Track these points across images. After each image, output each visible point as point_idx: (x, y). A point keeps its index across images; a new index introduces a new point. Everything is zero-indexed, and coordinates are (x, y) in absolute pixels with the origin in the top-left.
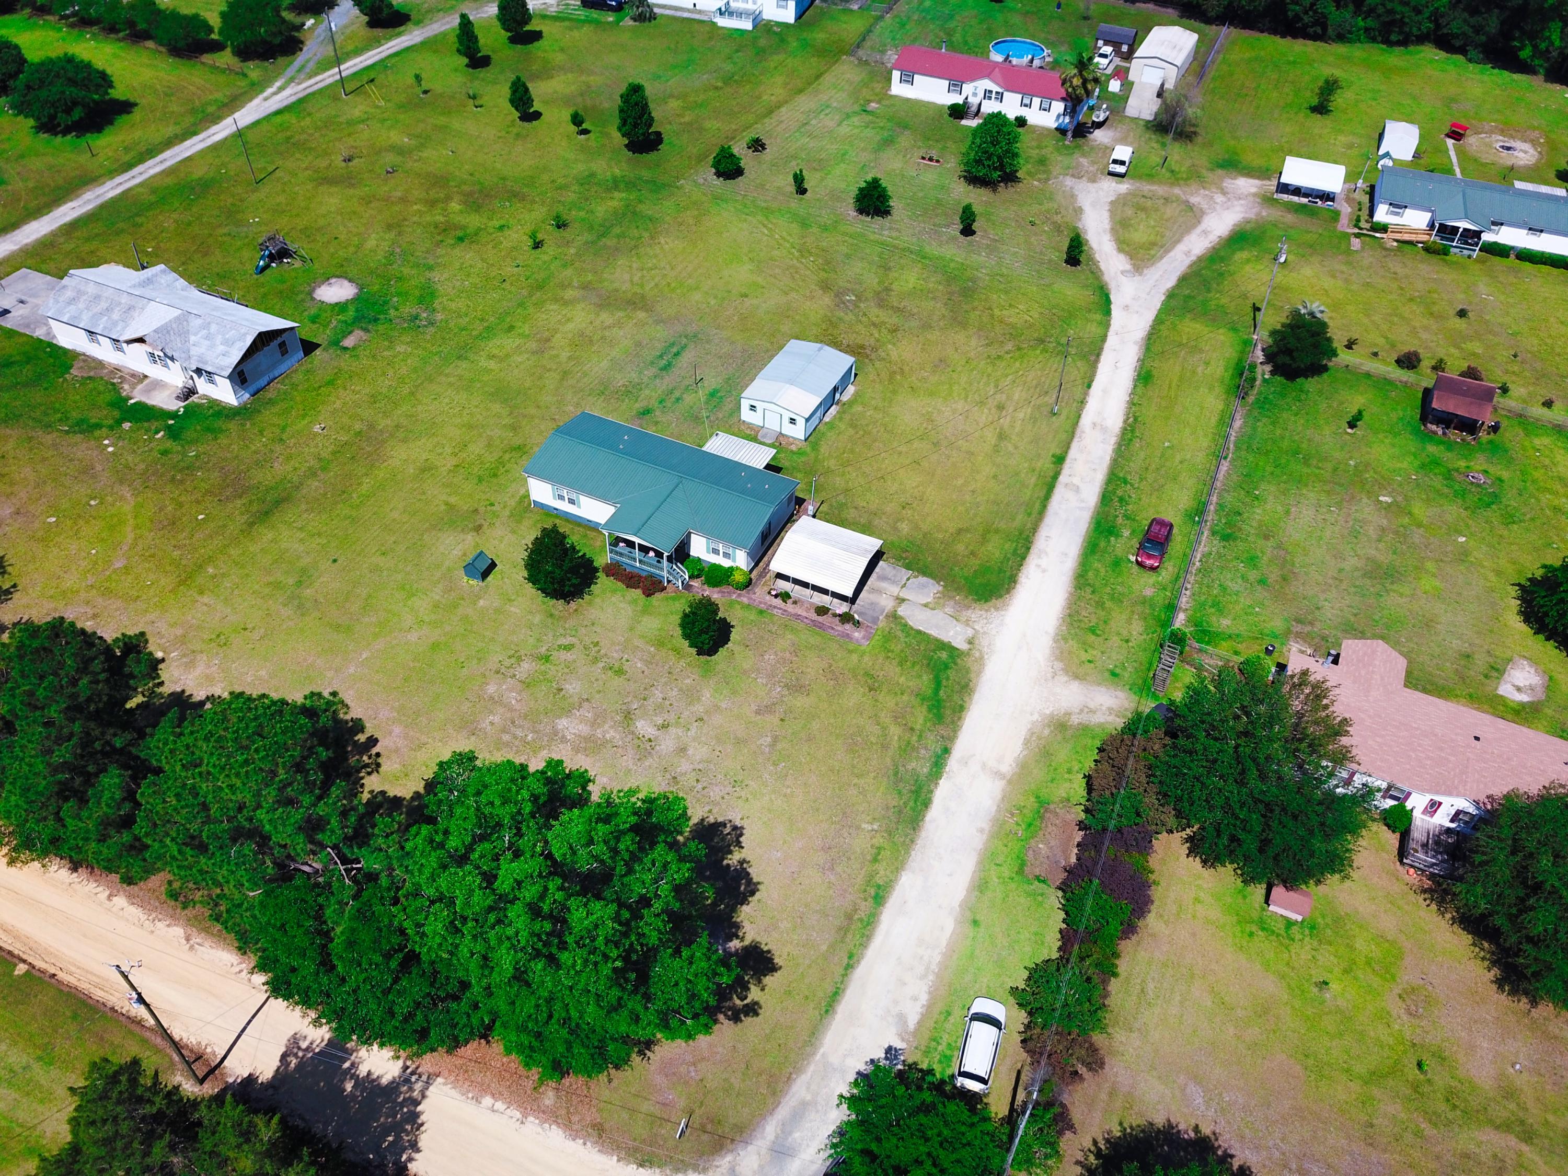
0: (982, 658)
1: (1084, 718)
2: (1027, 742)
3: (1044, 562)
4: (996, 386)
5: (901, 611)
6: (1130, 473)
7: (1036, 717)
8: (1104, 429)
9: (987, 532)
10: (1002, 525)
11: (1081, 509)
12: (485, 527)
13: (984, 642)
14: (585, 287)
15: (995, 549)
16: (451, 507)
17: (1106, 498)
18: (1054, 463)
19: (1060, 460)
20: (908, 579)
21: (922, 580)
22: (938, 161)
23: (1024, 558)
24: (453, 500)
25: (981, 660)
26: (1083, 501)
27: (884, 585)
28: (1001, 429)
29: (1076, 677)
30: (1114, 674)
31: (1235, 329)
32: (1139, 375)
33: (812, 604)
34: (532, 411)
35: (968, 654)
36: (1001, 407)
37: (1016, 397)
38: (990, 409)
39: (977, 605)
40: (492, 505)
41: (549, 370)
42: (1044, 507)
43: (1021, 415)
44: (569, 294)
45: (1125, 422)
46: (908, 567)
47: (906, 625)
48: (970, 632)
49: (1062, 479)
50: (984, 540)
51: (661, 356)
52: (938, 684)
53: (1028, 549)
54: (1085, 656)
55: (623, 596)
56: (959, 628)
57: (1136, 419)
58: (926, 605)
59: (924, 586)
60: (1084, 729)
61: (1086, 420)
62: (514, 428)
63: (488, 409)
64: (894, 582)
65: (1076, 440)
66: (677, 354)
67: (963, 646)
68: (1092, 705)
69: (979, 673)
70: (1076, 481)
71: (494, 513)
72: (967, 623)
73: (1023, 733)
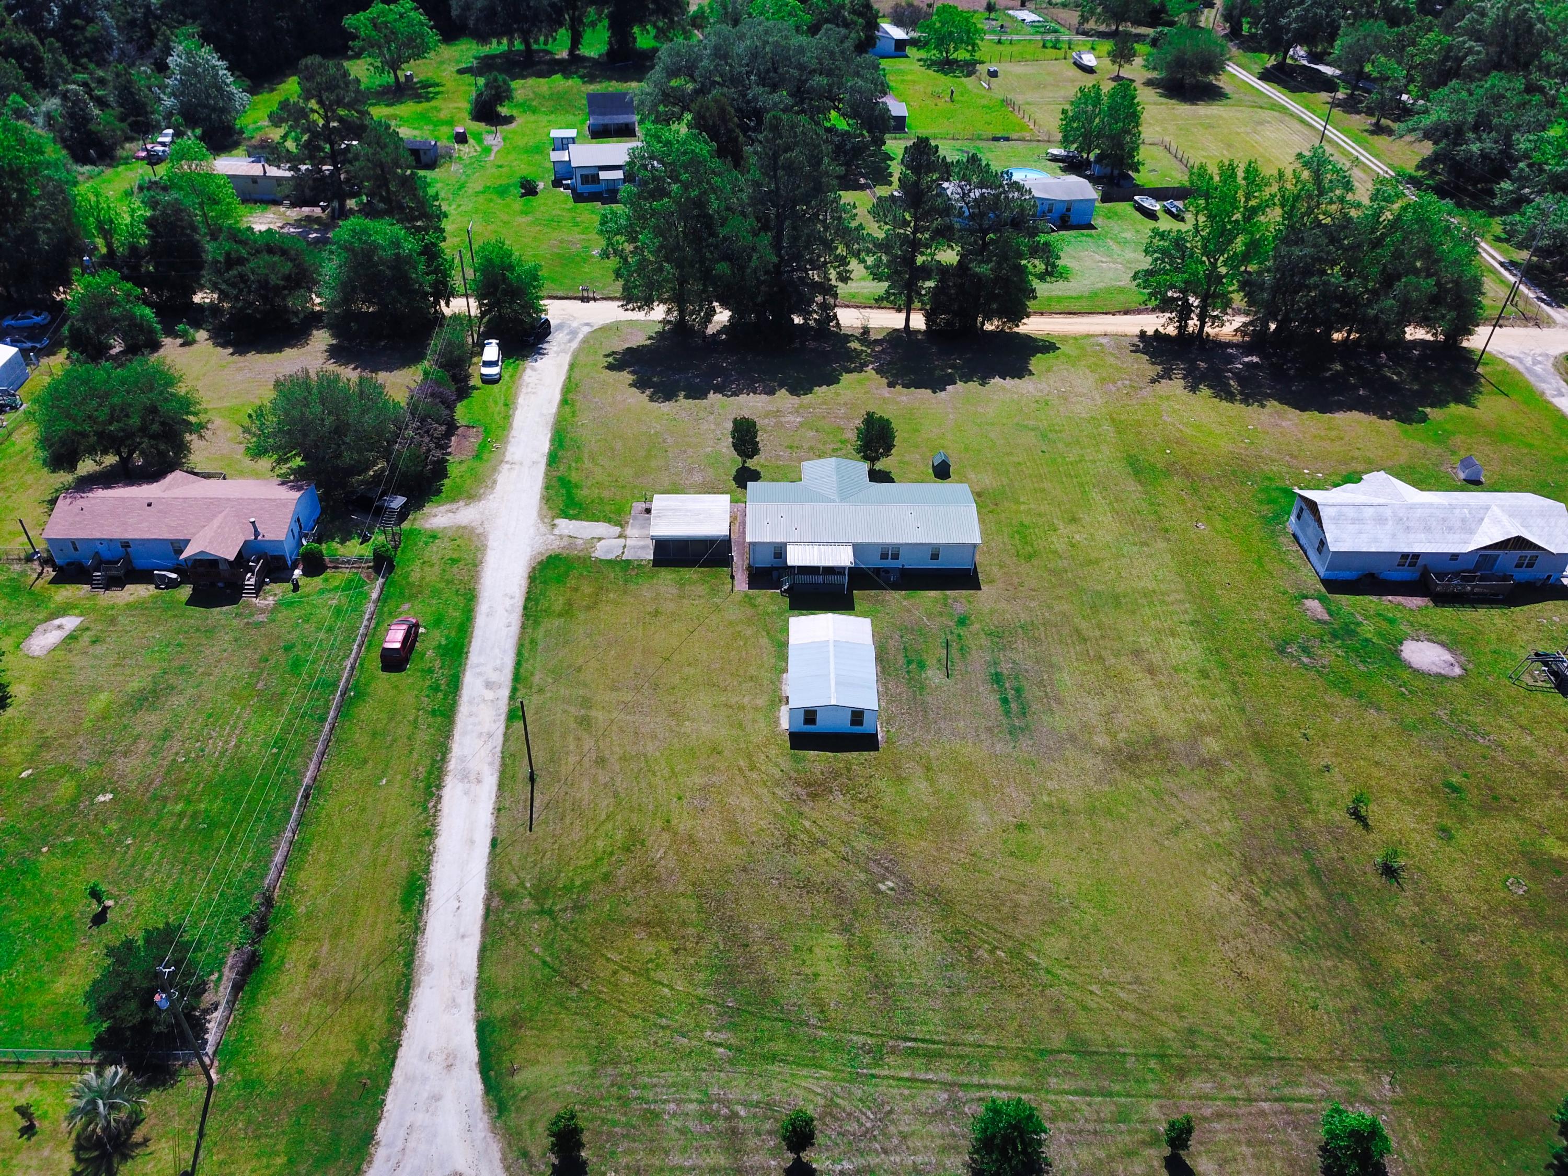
0: (542, 519)
1: (455, 506)
3: (508, 602)
5: (618, 529)
6: (429, 726)
7: (491, 497)
8: (465, 777)
9: (567, 612)
10: (557, 622)
11: (478, 666)
13: (543, 529)
15: (556, 599)
17: (455, 685)
20: (622, 552)
21: (611, 556)
23: (528, 599)
25: (542, 517)
26: (480, 674)
27: (642, 543)
28: (590, 733)
29: (465, 528)
30: (434, 537)
31: (249, 1084)
32: (424, 894)
35: (553, 518)
36: (601, 761)
37: (586, 784)
38: (612, 753)
39: (558, 551)
42: (519, 654)
45: (440, 797)
46: (628, 562)
47: (609, 522)
48: (556, 531)
49: (505, 693)
50: (569, 603)
52: (570, 496)
53: (525, 608)
54: (458, 542)
56: (566, 532)
57: (425, 809)
58: (600, 539)
59: (608, 552)
60: (454, 500)
61: (491, 781)
64: (634, 547)
65: (499, 749)
67: (557, 521)
68: (450, 515)
69: (541, 509)
70: (489, 695)
72: (561, 537)
73: (498, 487)
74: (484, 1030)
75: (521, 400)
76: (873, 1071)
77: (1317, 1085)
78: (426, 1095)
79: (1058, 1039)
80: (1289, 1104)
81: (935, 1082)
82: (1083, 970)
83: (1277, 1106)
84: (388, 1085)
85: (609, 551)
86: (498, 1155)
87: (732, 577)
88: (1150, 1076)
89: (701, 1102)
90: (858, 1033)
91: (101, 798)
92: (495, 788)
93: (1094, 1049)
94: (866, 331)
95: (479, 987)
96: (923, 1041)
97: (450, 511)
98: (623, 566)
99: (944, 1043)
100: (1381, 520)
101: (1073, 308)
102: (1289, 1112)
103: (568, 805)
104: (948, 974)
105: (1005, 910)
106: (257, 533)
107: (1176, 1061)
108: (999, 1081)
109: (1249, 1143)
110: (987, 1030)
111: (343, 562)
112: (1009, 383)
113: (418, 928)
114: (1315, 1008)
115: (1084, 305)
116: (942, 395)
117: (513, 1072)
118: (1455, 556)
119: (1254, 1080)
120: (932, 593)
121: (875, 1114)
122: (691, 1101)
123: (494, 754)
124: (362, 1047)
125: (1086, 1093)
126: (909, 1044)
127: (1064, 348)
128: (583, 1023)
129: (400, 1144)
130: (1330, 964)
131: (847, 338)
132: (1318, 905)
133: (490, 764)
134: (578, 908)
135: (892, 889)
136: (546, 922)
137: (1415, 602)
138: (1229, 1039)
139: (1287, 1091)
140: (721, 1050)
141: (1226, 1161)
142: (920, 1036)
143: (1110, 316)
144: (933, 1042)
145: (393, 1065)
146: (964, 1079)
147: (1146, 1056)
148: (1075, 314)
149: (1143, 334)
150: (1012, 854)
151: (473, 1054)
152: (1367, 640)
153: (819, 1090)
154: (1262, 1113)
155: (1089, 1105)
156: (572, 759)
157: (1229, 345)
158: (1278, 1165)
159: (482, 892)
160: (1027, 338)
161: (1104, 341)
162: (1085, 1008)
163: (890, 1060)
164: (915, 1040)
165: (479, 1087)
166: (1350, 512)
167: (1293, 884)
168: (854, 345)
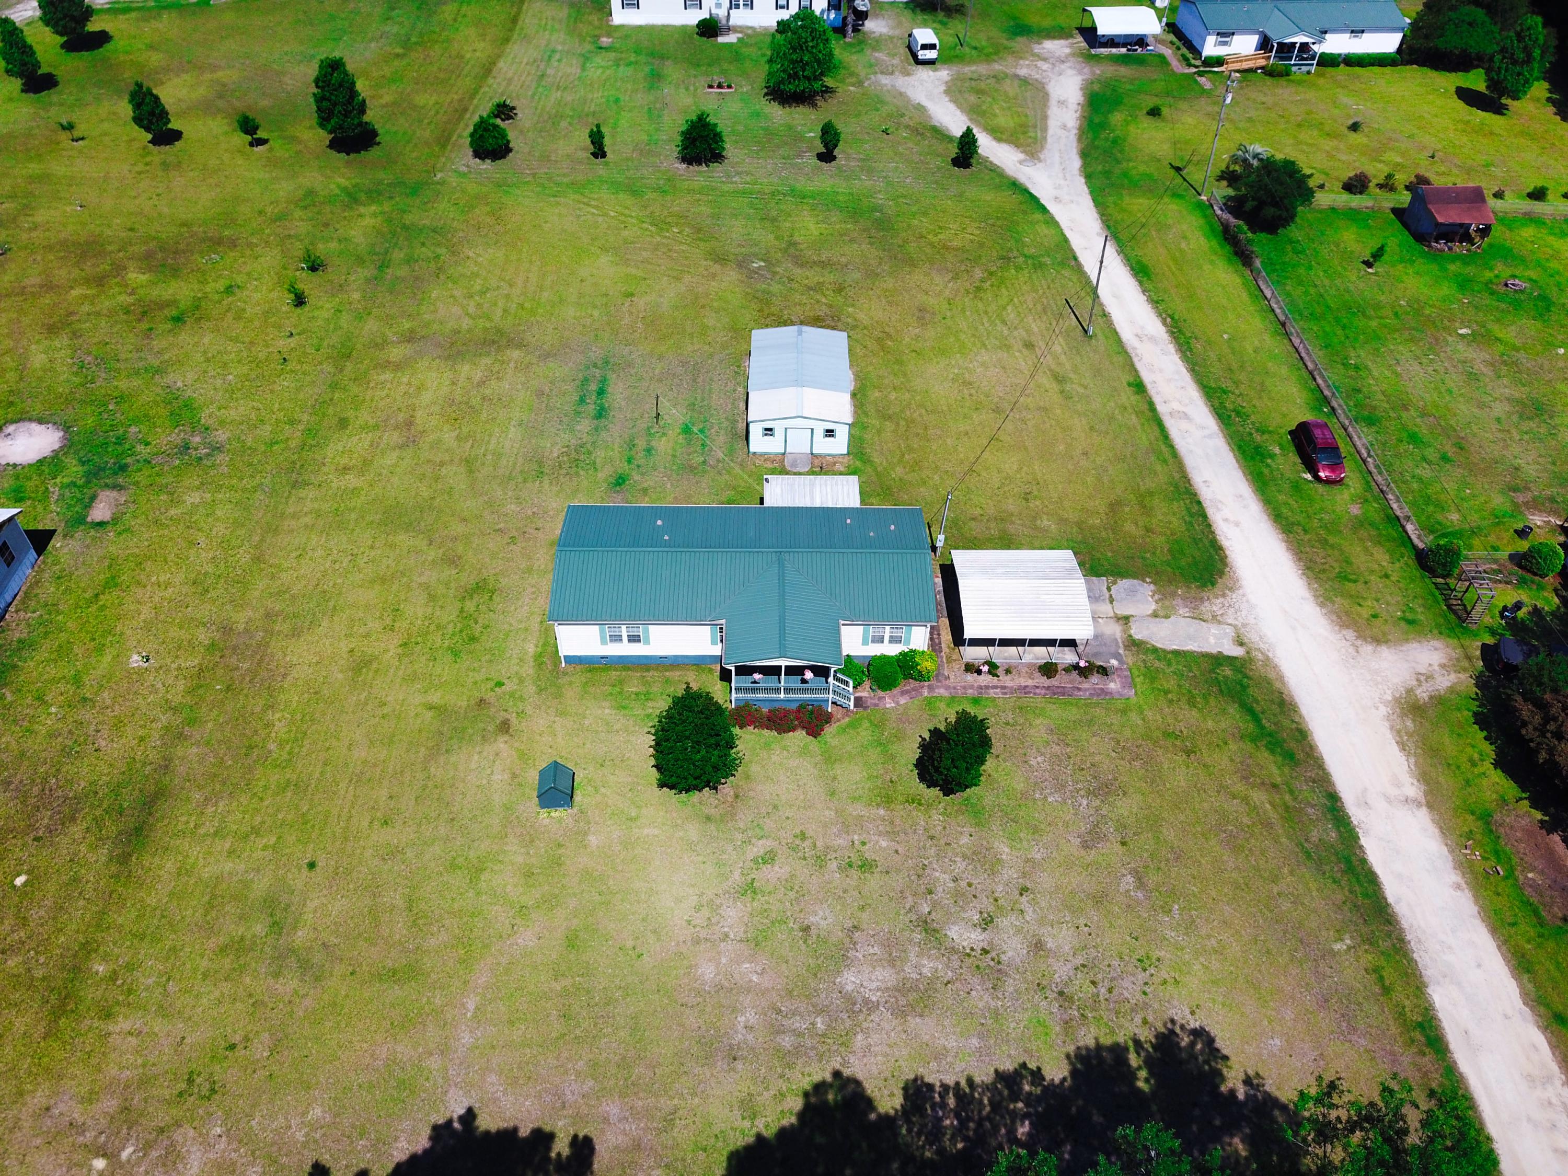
0: (1268, 658)
1: (1429, 689)
2: (1402, 746)
4: (1004, 322)
5: (1136, 634)
6: (1219, 380)
7: (1383, 709)
8: (1153, 339)
9: (1142, 499)
10: (1150, 484)
11: (1209, 437)
12: (514, 720)
13: (1252, 637)
14: (410, 338)
15: (1167, 517)
16: (441, 711)
17: (1222, 416)
18: (1137, 393)
19: (1139, 387)
20: (1109, 589)
21: (1124, 583)
22: (729, 87)
23: (1205, 516)
24: (435, 698)
25: (1270, 662)
26: (1202, 427)
28: (1051, 370)
29: (1378, 641)
30: (1409, 622)
31: (1177, 195)
32: (1133, 270)
33: (1029, 665)
34: (459, 528)
35: (1250, 659)
36: (1029, 345)
37: (1035, 328)
38: (1020, 351)
39: (1208, 594)
40: (500, 684)
41: (442, 464)
42: (1171, 446)
43: (1057, 348)
44: (396, 353)
45: (1164, 323)
47: (1155, 650)
48: (1229, 631)
49: (1161, 408)
50: (1146, 509)
51: (582, 400)
52: (1248, 710)
53: (1199, 503)
54: (1364, 612)
55: (784, 748)
56: (1214, 629)
57: (1172, 317)
58: (1155, 615)
60: (1440, 702)
61: (1126, 333)
62: (453, 561)
63: (392, 546)
64: (1097, 599)
65: (1135, 360)
66: (601, 392)
67: (1238, 651)
68: (1422, 669)
70: (1176, 406)
71: (512, 695)
72: (1216, 620)
73: (1388, 736)
74: (1043, 209)
85: (1132, 592)
89: (890, 181)
90: (787, 202)
92: (1118, 330)
96: (744, 197)
99: (728, 196)
109: (550, 160)
117: (1014, 194)
121: (780, 175)
122: (896, 182)
123: (1137, 355)
124: (1119, 207)
125: (642, 178)
126: (754, 196)
128: (978, 210)
133: (1135, 349)
134: (1005, 260)
136: (1027, 252)
144: (737, 197)
145: (1093, 200)
147: (593, 189)
151: (1044, 202)
153: (816, 183)
164: (750, 198)
165: (1032, 191)
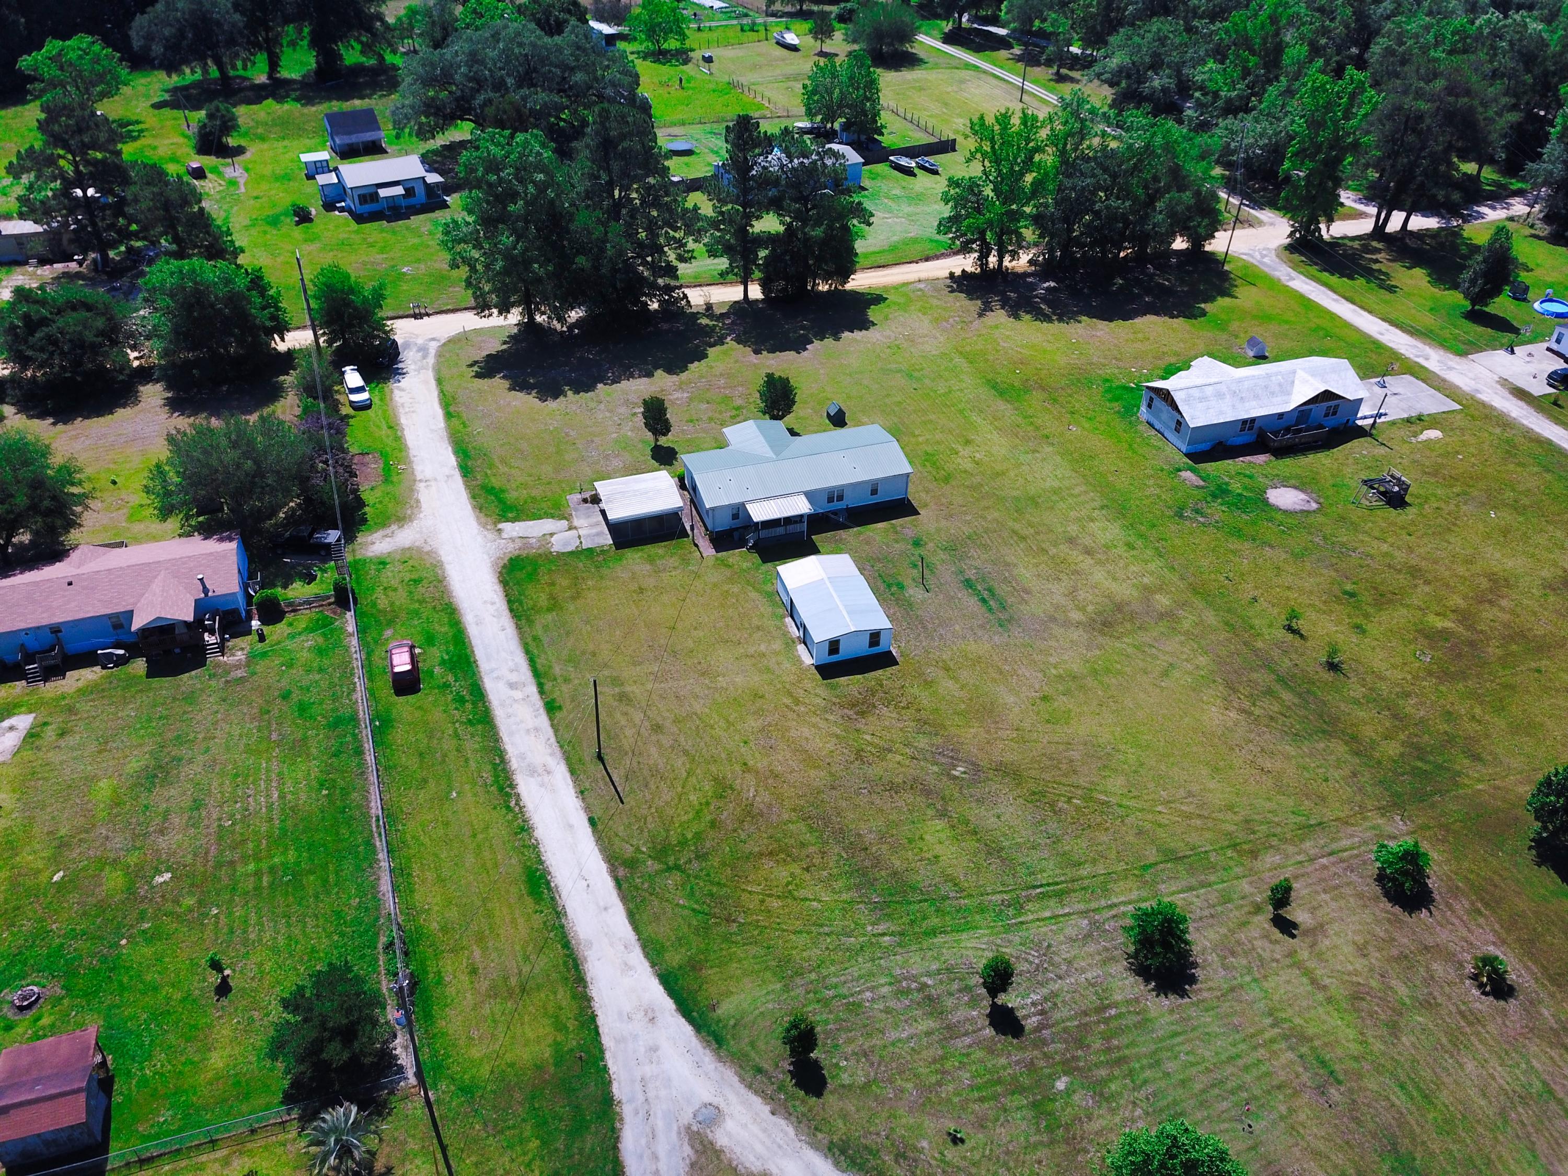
1: (388, 531)
2: (418, 501)
3: (492, 609)
4: (686, 753)
5: (564, 523)
6: (473, 736)
7: (422, 515)
8: (532, 771)
9: (555, 605)
10: (549, 617)
11: (492, 671)
13: (491, 536)
15: (538, 596)
17: (478, 694)
18: (554, 700)
19: (550, 707)
20: (580, 541)
21: (569, 549)
23: (509, 602)
25: (484, 526)
26: (498, 678)
27: (594, 531)
28: (634, 706)
29: (409, 548)
30: (384, 563)
32: (548, 883)
35: (495, 524)
36: (657, 728)
37: (653, 751)
38: (664, 719)
39: (516, 553)
42: (527, 652)
45: (518, 795)
46: (590, 550)
47: (553, 517)
48: (505, 535)
49: (533, 689)
50: (552, 597)
52: (501, 501)
53: (511, 610)
54: (411, 563)
56: (515, 534)
57: (508, 808)
58: (552, 535)
60: (384, 525)
61: (561, 772)
64: (589, 536)
65: (553, 739)
67: (500, 526)
68: (388, 539)
69: (478, 518)
70: (518, 694)
72: (512, 540)
73: (424, 505)
74: (668, 981)
75: (403, 420)
76: (1020, 920)
77: (1352, 836)
78: (642, 1050)
79: (1152, 855)
80: (1340, 854)
81: (1073, 914)
82: (1146, 797)
83: (1332, 859)
84: (602, 1052)
85: (566, 544)
86: (736, 1079)
87: (696, 545)
88: (1231, 863)
89: (891, 984)
90: (994, 893)
91: (159, 879)
92: (568, 775)
93: (1181, 854)
94: (709, 307)
95: (644, 947)
96: (1048, 885)
97: (386, 536)
98: (588, 553)
99: (1066, 882)
100: (1220, 396)
101: (882, 262)
102: (1342, 861)
103: (646, 772)
104: (1043, 828)
105: (1064, 767)
106: (205, 590)
107: (1245, 847)
108: (1122, 899)
109: (1325, 891)
110: (1094, 862)
111: (300, 604)
112: (858, 335)
113: (559, 913)
114: (1326, 780)
115: (889, 258)
116: (805, 354)
117: (713, 1008)
118: (1281, 415)
119: (1308, 844)
120: (880, 525)
121: (1037, 951)
122: (883, 985)
123: (551, 746)
124: (560, 1026)
125: (1191, 889)
126: (1038, 890)
127: (891, 297)
128: (754, 950)
129: (641, 1097)
130: (1322, 745)
131: (695, 316)
132: (1294, 704)
133: (552, 755)
134: (701, 857)
135: (965, 773)
136: (677, 876)
137: (1261, 458)
138: (1276, 819)
139: (1334, 846)
140: (887, 938)
141: (1315, 908)
142: (1044, 882)
143: (914, 265)
144: (1057, 884)
145: (598, 1034)
146: (1094, 905)
147: (1222, 848)
148: (884, 266)
149: (952, 275)
150: (1048, 721)
151: (669, 1004)
152: (1240, 495)
153: (984, 946)
154: (1325, 867)
155: (1198, 897)
156: (629, 732)
157: (1025, 275)
158: (1351, 900)
159: (603, 867)
160: (854, 294)
161: (922, 286)
162: (1160, 825)
163: (1030, 906)
164: (1041, 886)
165: (688, 1029)
166: (1196, 393)
167: (1269, 692)
168: (704, 321)
